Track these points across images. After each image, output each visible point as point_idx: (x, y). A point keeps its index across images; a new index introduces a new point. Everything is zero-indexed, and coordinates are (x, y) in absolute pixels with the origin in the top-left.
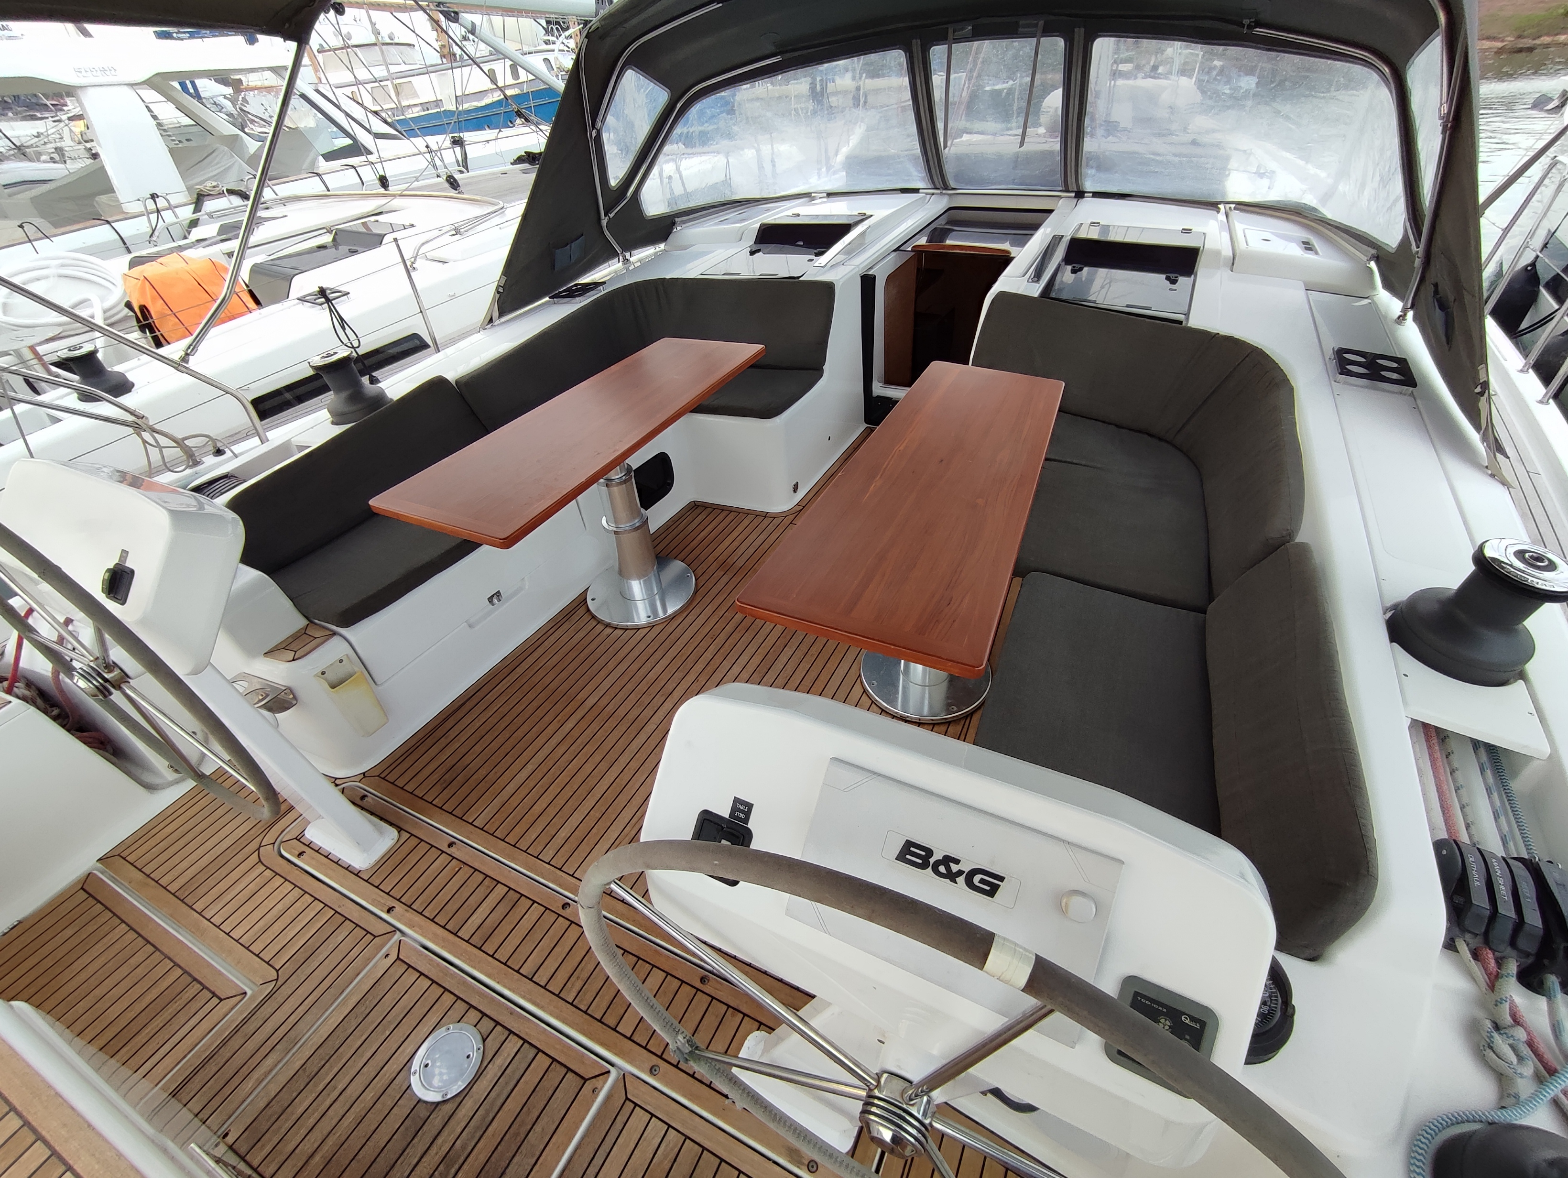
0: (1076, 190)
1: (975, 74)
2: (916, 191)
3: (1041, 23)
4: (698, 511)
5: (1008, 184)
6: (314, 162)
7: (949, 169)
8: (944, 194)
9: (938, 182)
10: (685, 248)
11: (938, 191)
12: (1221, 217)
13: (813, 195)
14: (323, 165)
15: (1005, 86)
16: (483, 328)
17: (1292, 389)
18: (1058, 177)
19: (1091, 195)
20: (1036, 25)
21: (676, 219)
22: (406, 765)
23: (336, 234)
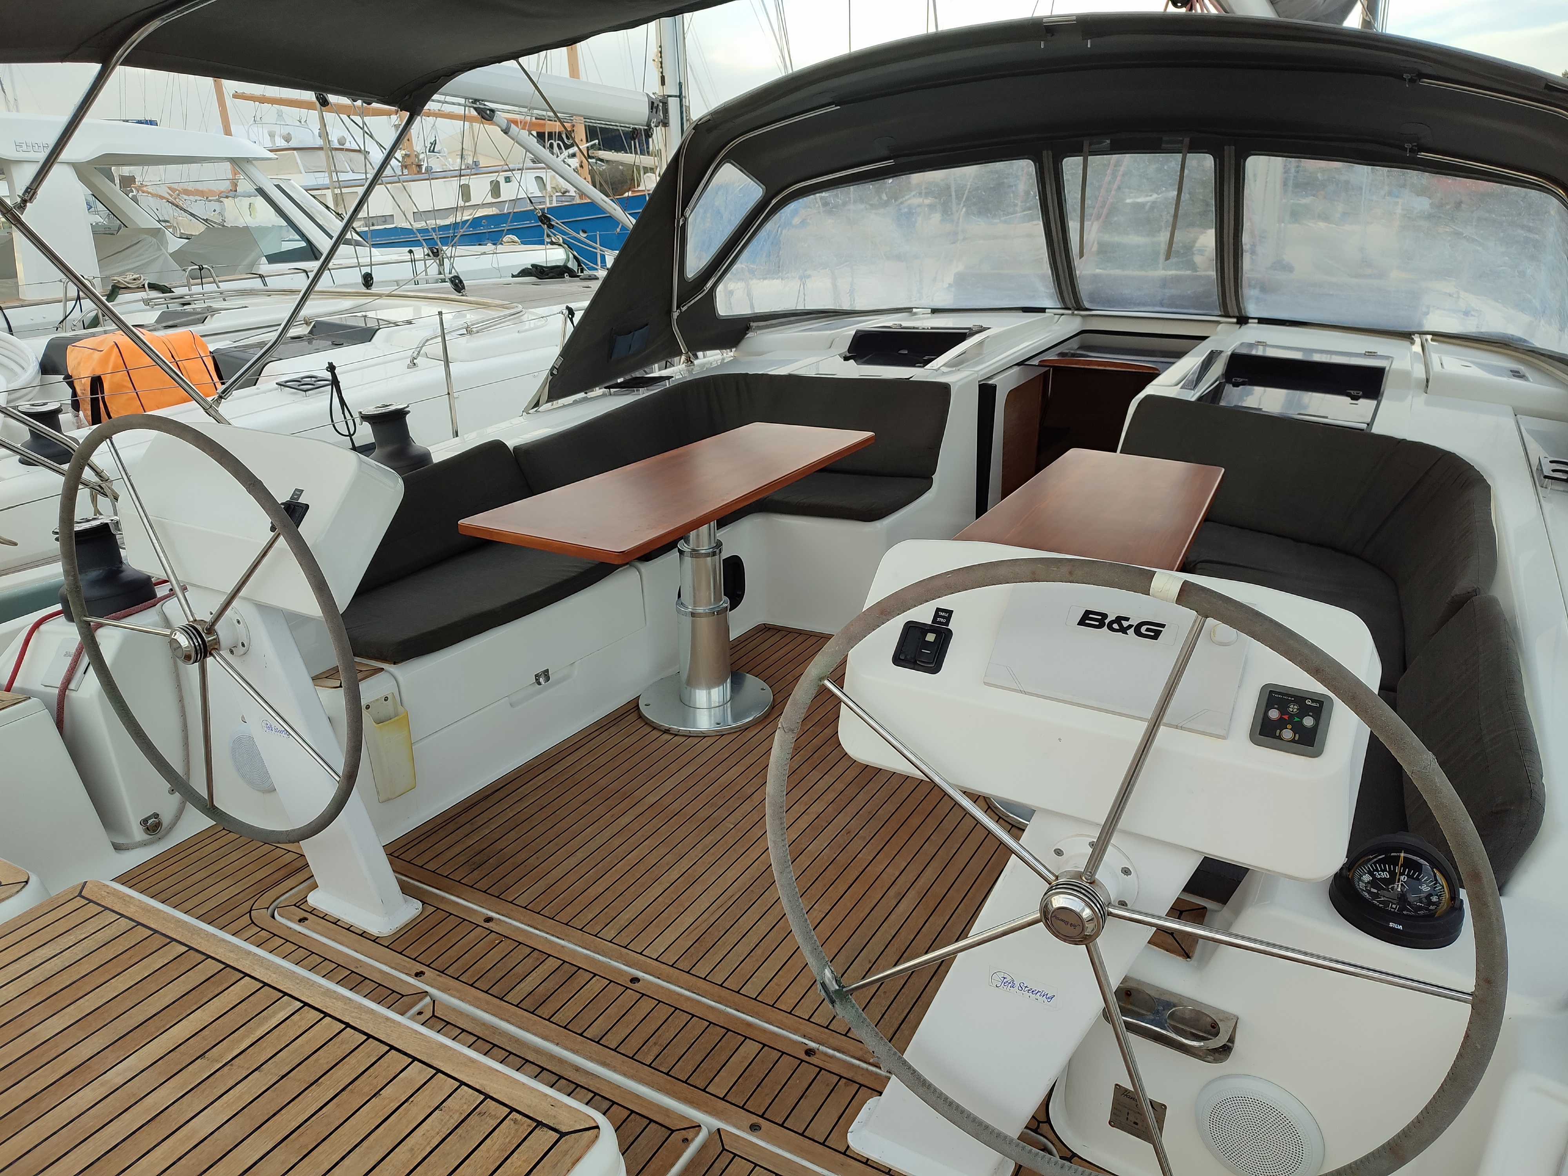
0: (1238, 315)
1: (1115, 186)
2: (1042, 310)
3: (1187, 140)
4: (769, 634)
5: (1154, 305)
6: (254, 263)
7: (1084, 288)
8: (1077, 315)
9: (1070, 302)
10: (760, 354)
11: (1070, 312)
12: (1417, 348)
13: (914, 310)
14: (265, 267)
15: (1148, 199)
16: (526, 411)
17: (1488, 488)
18: (1215, 297)
19: (1256, 321)
20: (1182, 142)
21: (752, 324)
22: (423, 846)
23: (314, 326)
